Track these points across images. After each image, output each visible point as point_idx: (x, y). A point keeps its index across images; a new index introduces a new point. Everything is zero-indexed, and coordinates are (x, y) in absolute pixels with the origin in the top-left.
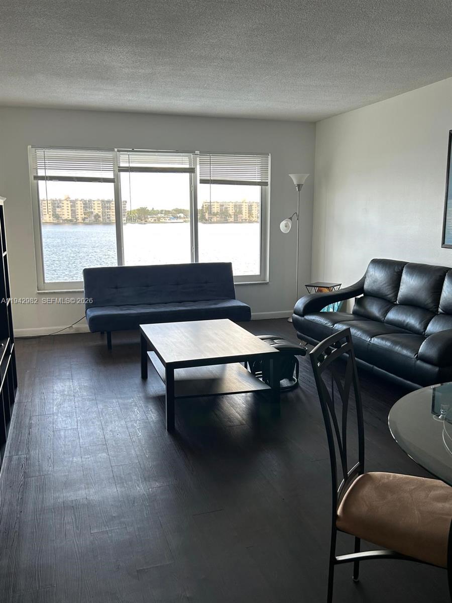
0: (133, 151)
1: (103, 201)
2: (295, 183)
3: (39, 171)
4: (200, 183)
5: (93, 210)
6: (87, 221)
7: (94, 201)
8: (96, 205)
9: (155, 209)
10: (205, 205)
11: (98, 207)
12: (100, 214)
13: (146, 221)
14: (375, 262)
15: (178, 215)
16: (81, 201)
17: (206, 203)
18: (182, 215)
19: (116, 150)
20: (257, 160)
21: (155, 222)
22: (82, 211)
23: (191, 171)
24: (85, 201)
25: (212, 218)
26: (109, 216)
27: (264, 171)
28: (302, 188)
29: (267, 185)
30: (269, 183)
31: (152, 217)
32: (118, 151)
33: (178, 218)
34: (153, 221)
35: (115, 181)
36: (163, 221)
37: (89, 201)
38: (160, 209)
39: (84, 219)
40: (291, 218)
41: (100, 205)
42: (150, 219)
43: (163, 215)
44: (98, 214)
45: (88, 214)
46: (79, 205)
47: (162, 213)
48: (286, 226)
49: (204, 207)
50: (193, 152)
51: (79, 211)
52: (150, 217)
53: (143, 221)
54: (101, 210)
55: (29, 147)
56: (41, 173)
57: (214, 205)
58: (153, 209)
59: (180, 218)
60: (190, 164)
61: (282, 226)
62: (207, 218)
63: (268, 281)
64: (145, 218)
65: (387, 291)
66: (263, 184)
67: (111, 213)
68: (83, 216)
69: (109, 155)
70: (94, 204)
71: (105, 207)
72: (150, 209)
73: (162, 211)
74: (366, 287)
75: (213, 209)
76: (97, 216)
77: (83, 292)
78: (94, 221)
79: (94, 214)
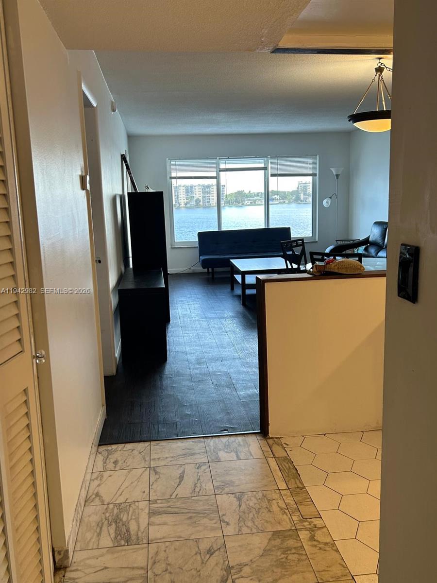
0: (228, 158)
1: (204, 186)
2: (335, 174)
3: (172, 173)
4: (271, 176)
5: (194, 195)
6: (188, 205)
7: (195, 186)
8: (197, 190)
9: (251, 192)
10: (301, 186)
11: (199, 191)
12: (201, 198)
13: (243, 204)
14: (377, 223)
15: (274, 197)
16: (183, 187)
17: (301, 184)
18: (278, 197)
19: (218, 158)
20: (310, 159)
21: (251, 204)
22: (184, 196)
23: (265, 169)
24: (188, 187)
25: (307, 198)
26: (208, 200)
27: (314, 167)
28: (340, 177)
29: (316, 176)
30: (318, 175)
31: (249, 200)
32: (219, 159)
33: (273, 199)
34: (249, 203)
35: (217, 177)
36: (259, 203)
37: (190, 186)
38: (256, 192)
39: (186, 204)
40: (330, 198)
41: (201, 190)
42: (246, 202)
43: (259, 197)
44: (198, 198)
45: (189, 198)
46: (182, 191)
47: (258, 196)
48: (327, 203)
49: (300, 188)
50: (266, 157)
51: (182, 196)
52: (247, 200)
53: (240, 204)
54: (202, 194)
55: (167, 159)
56: (173, 175)
57: (309, 186)
58: (250, 192)
59: (275, 199)
60: (265, 165)
61: (325, 202)
62: (302, 199)
63: (317, 240)
64: (242, 201)
65: (379, 241)
66: (313, 175)
67: (211, 197)
68: (185, 201)
69: (214, 161)
70: (196, 189)
71: (205, 192)
72: (247, 192)
73: (258, 193)
74: (370, 239)
75: (308, 190)
76: (198, 201)
77: (197, 247)
78: (195, 206)
79: (195, 198)
